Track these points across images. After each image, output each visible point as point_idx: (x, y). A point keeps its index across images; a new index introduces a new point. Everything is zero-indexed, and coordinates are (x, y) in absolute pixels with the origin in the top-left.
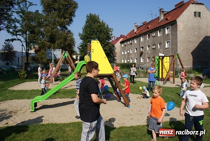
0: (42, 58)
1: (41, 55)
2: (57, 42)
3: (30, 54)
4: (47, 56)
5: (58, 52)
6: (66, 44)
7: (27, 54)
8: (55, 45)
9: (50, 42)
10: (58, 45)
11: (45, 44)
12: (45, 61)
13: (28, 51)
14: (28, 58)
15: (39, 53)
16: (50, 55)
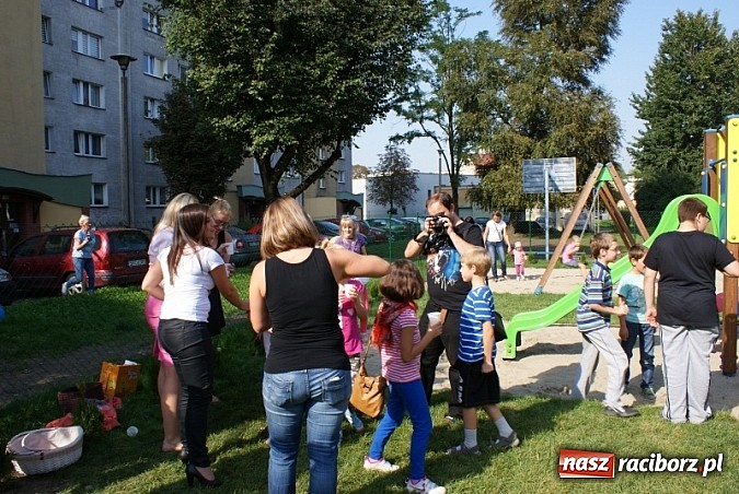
0: (503, 192)
1: (501, 181)
2: (555, 134)
3: (464, 177)
4: (528, 184)
5: (564, 170)
6: (588, 138)
7: (455, 179)
8: (548, 145)
9: (531, 136)
10: (558, 144)
11: (512, 142)
12: (513, 199)
13: (458, 170)
14: (459, 192)
15: (492, 174)
16: (538, 180)
